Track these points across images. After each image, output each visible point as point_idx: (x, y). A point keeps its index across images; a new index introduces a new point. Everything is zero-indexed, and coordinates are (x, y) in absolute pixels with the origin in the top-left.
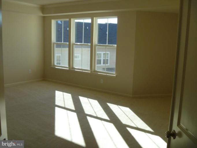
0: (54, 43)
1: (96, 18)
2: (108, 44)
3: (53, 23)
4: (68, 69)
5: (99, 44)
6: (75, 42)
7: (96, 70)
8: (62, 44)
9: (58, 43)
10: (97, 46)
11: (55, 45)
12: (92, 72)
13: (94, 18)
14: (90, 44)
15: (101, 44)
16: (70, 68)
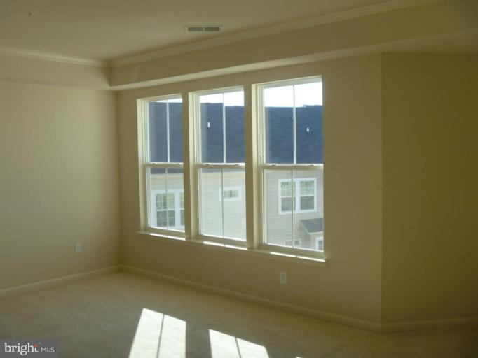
0: (145, 166)
1: (259, 86)
2: (297, 162)
3: (143, 108)
4: (184, 239)
5: (271, 164)
6: (203, 161)
7: (265, 241)
8: (168, 165)
9: (156, 163)
10: (265, 171)
11: (148, 170)
12: (252, 248)
13: (253, 86)
14: (243, 164)
15: (277, 164)
16: (189, 238)
